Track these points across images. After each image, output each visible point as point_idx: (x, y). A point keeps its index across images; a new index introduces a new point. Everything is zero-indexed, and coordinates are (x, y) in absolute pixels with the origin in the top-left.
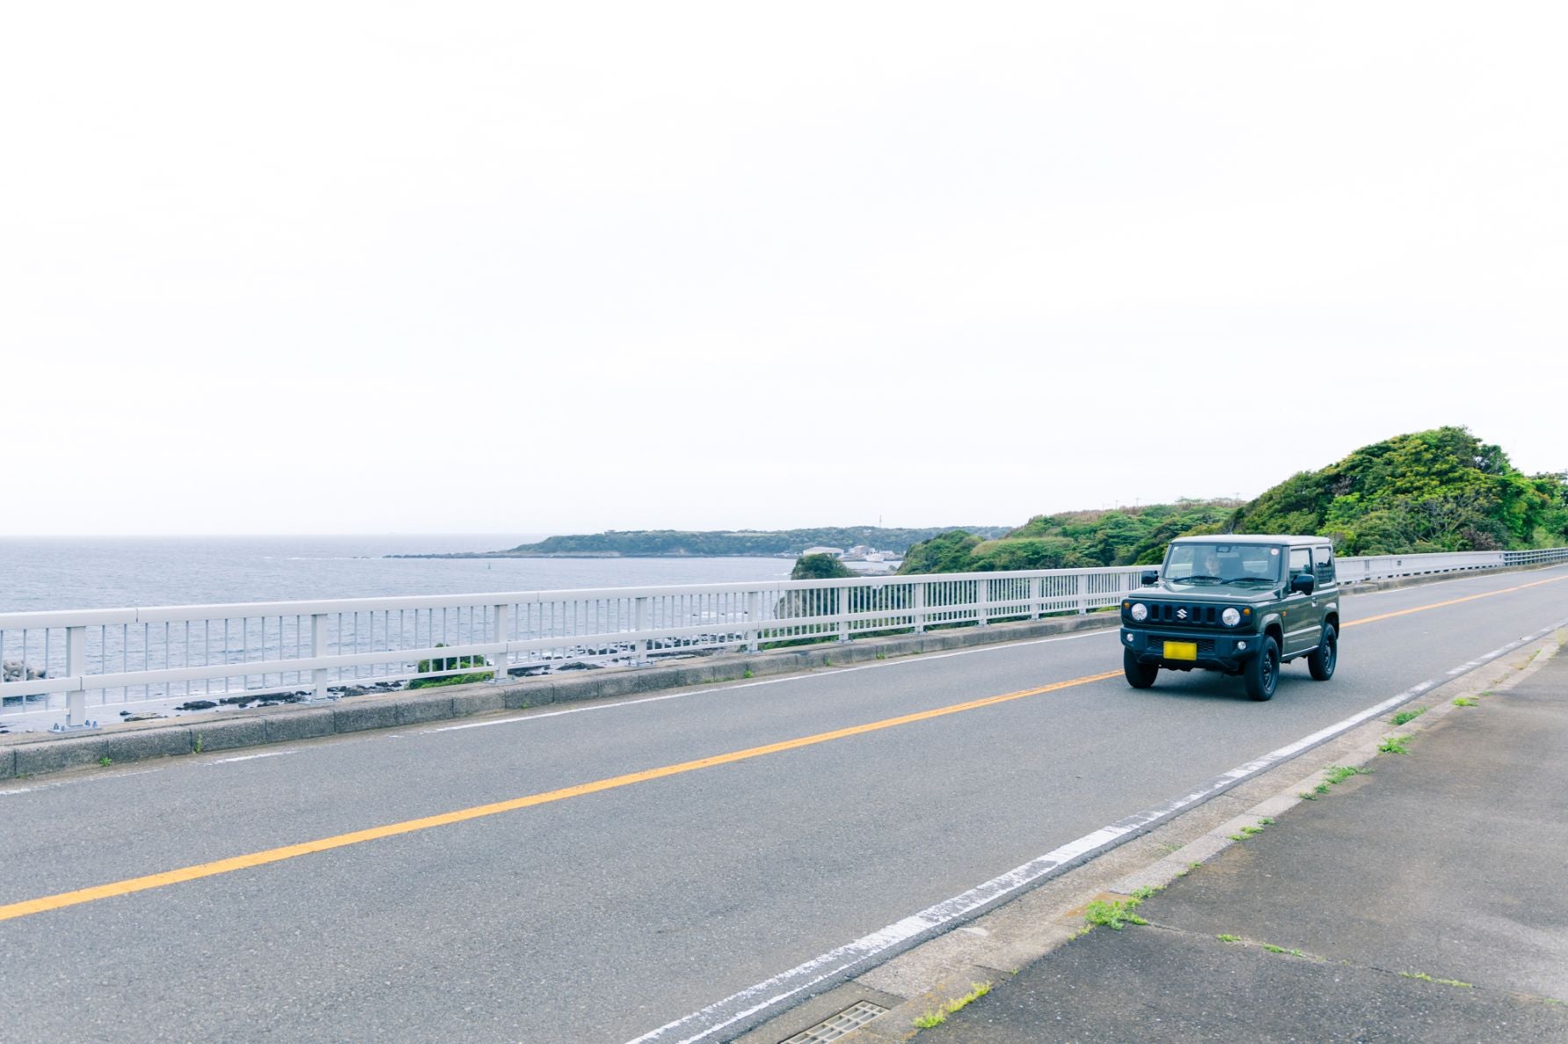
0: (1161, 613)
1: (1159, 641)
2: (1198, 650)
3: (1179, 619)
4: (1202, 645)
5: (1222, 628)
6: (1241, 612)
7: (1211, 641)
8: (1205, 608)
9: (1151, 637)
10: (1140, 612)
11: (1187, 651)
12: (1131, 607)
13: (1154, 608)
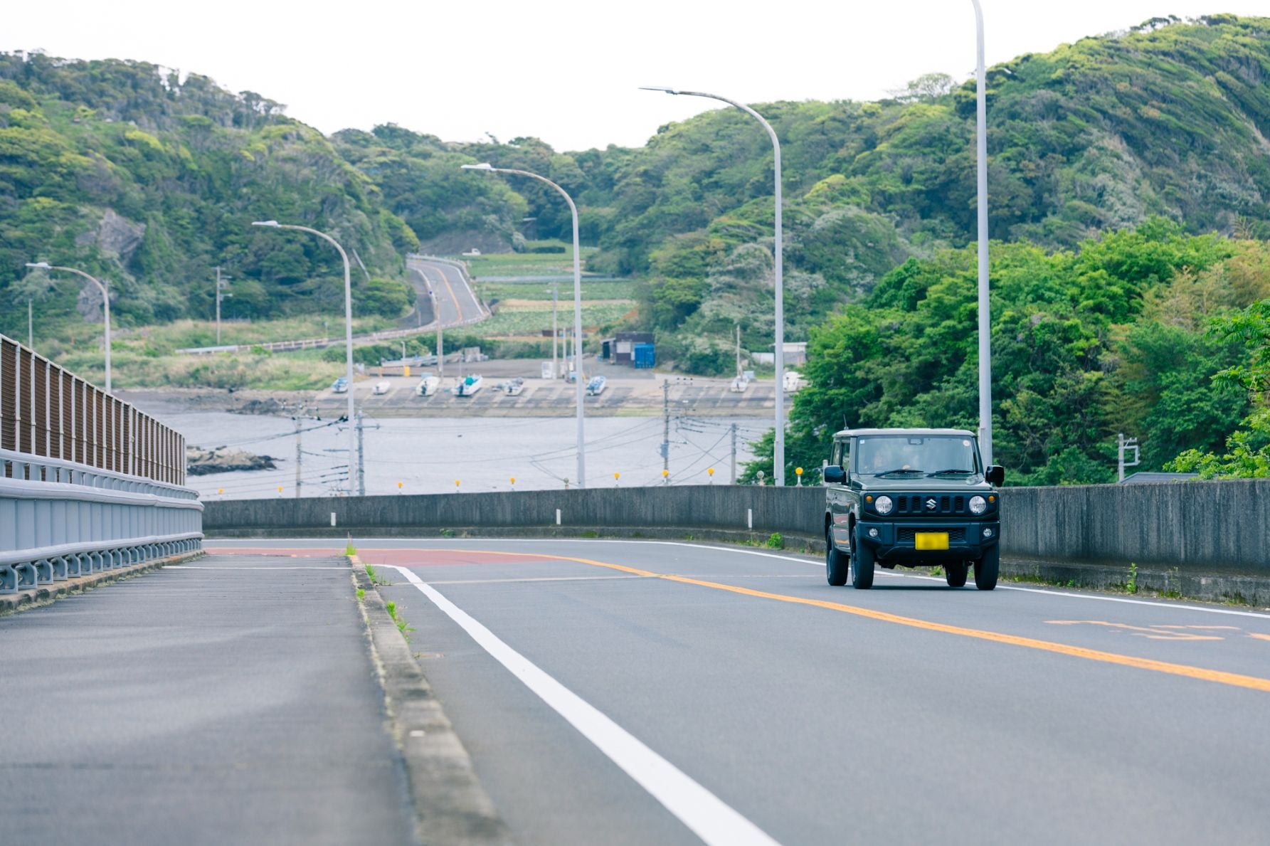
0: (909, 505)
1: (910, 533)
2: (950, 539)
3: (928, 509)
4: (953, 533)
5: (970, 516)
6: (986, 499)
7: (963, 529)
8: (953, 497)
9: (900, 530)
10: (883, 505)
11: (939, 541)
12: (875, 500)
13: (900, 501)
